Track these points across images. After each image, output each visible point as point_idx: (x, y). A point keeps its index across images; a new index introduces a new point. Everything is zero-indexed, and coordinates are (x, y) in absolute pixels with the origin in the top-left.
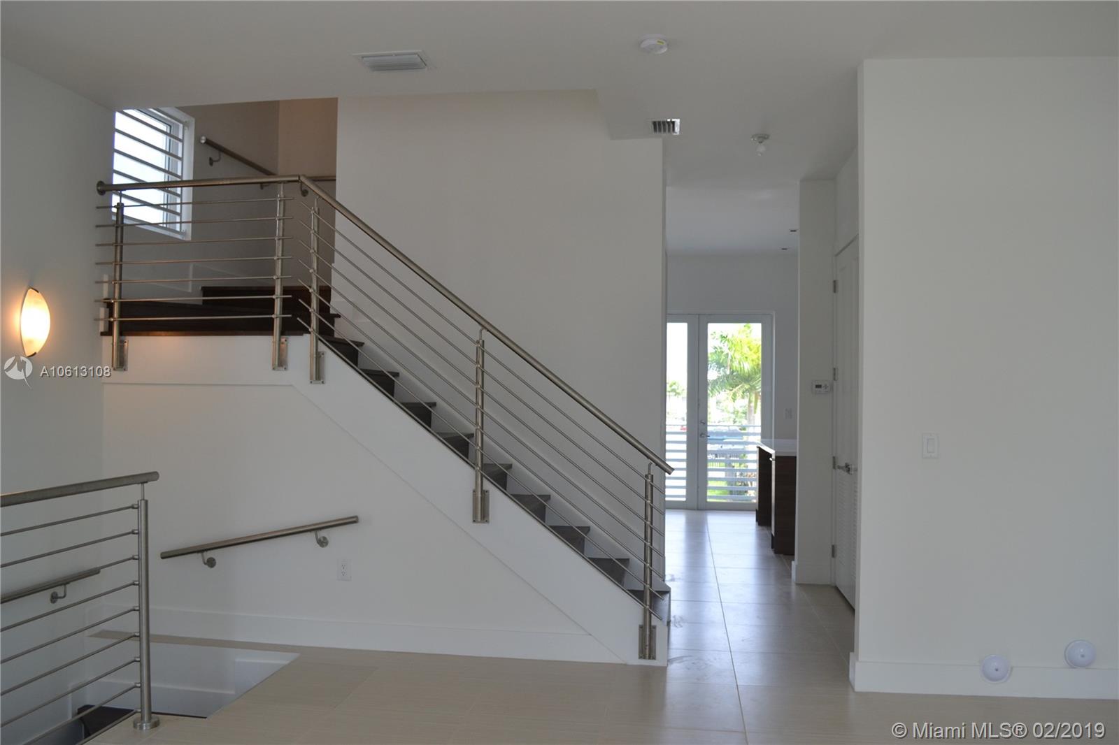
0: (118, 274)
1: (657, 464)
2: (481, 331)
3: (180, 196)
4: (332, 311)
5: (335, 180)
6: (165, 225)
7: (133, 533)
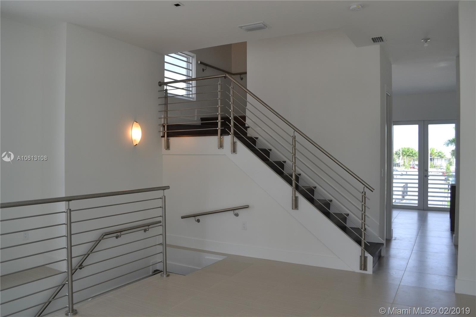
0: (166, 115)
1: (367, 187)
2: (294, 132)
3: (191, 84)
4: (246, 126)
5: (247, 73)
6: (186, 96)
7: (160, 207)
